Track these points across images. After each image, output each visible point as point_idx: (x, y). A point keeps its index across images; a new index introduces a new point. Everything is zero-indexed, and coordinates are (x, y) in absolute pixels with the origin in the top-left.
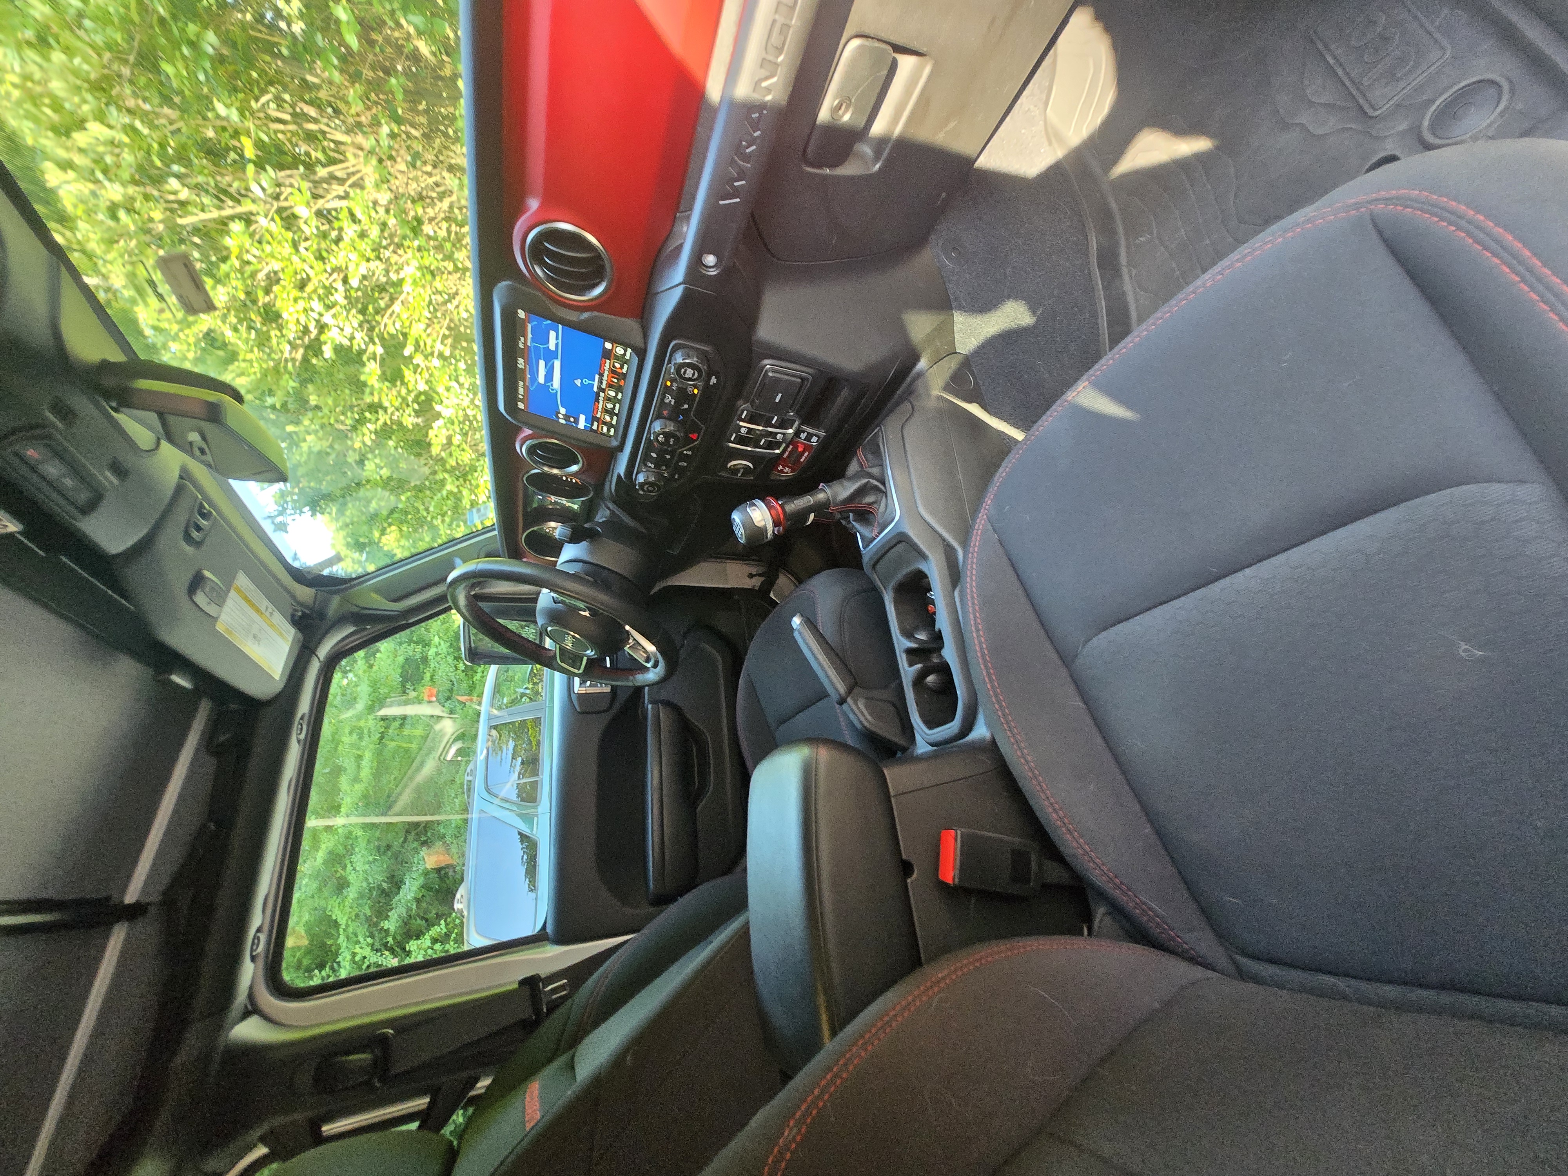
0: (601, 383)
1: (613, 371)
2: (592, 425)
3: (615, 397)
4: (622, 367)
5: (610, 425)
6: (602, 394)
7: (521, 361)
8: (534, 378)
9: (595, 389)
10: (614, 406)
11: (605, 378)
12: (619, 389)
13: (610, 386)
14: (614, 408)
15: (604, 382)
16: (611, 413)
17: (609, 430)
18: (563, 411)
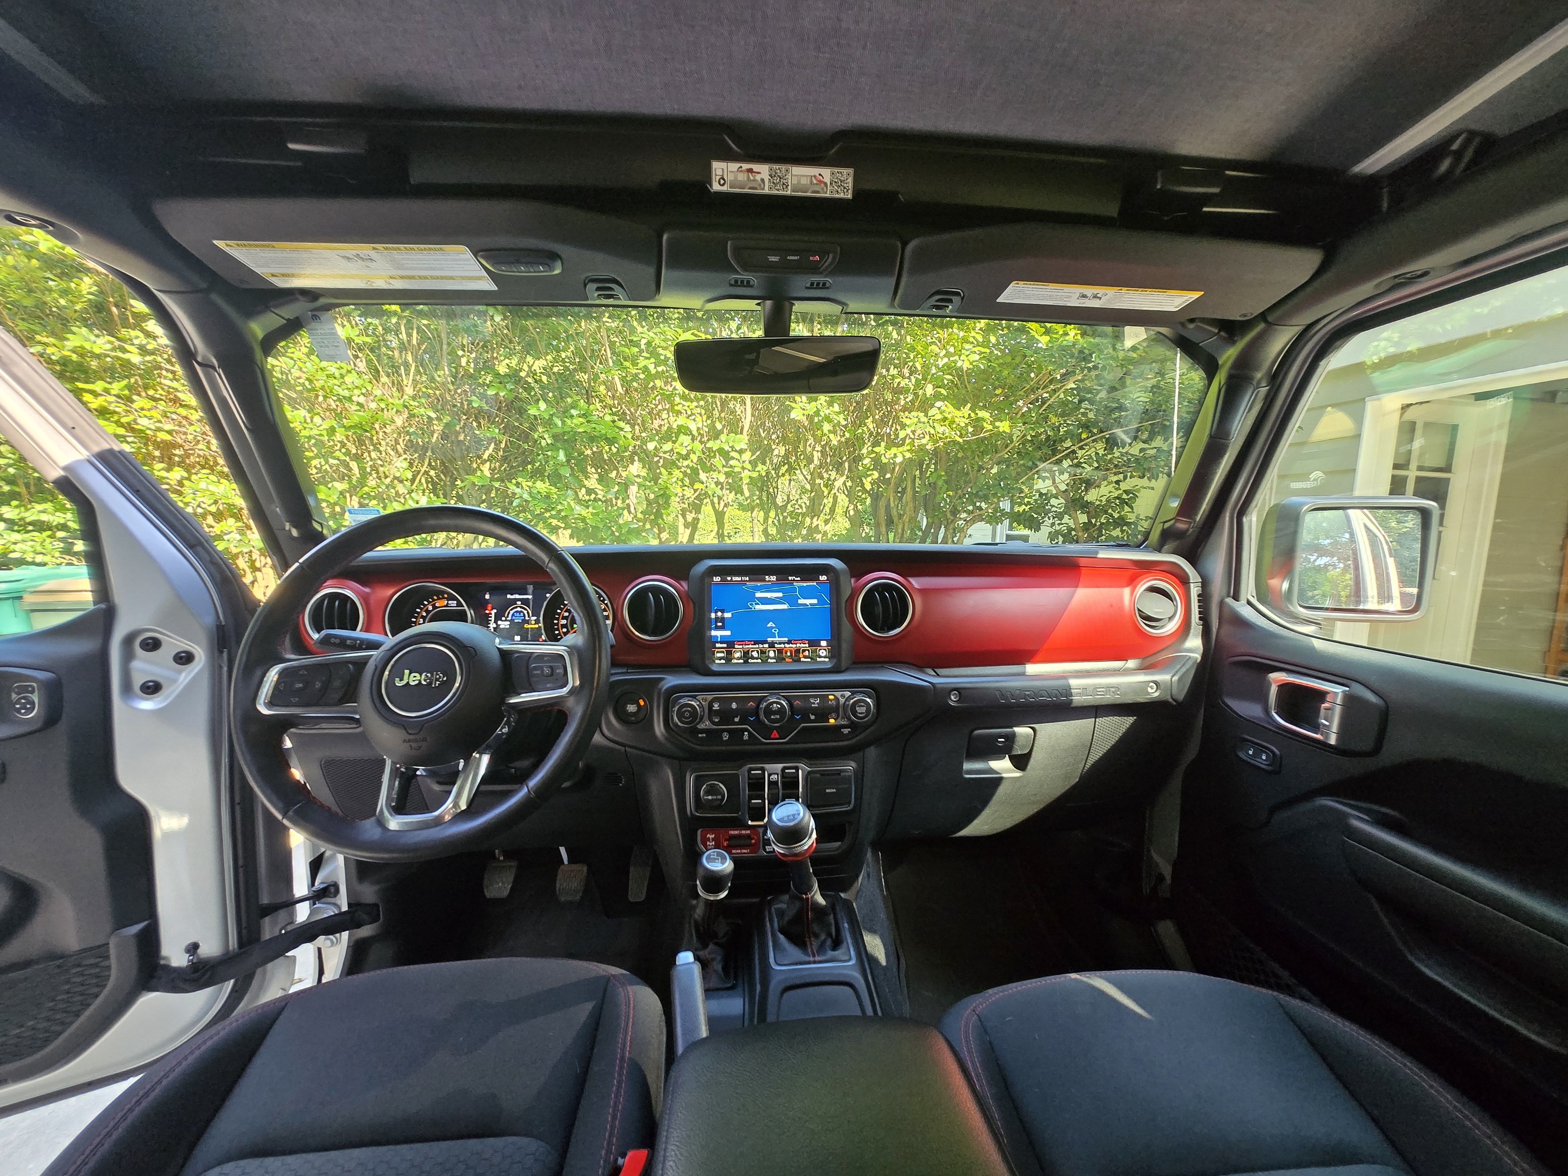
0: (780, 643)
1: (798, 651)
2: (721, 642)
3: (769, 657)
4: (805, 657)
5: (728, 658)
6: (766, 646)
7: (774, 578)
8: (759, 589)
9: (769, 640)
10: (757, 659)
11: (787, 645)
12: (780, 658)
13: (780, 651)
14: (752, 658)
15: (782, 646)
16: (746, 655)
17: (720, 659)
18: (728, 615)
